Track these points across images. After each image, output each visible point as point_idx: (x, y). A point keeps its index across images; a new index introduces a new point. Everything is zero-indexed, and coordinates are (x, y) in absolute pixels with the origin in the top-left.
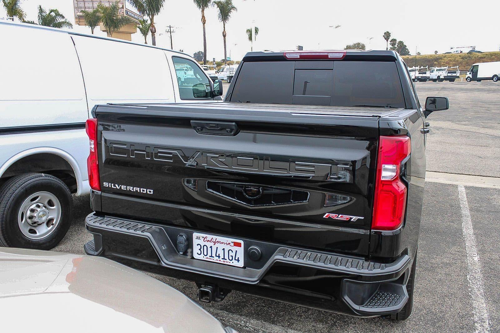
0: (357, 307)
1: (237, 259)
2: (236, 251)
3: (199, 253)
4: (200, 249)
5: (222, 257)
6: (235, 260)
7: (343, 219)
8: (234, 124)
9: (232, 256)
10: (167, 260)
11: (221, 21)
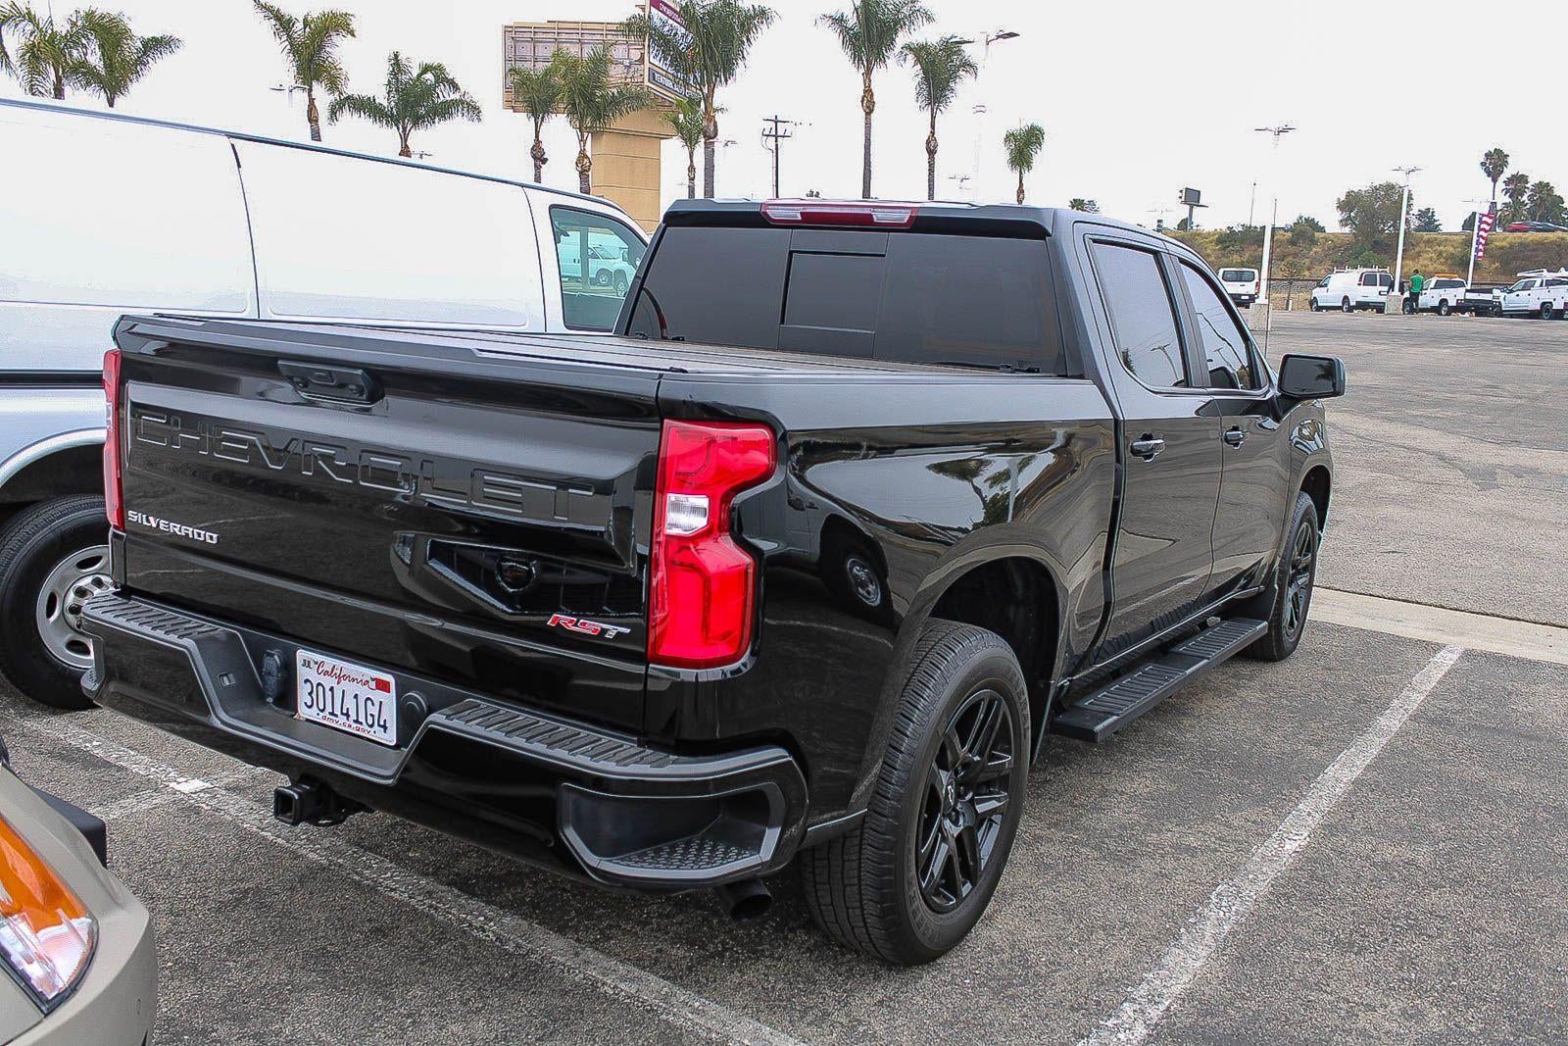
0: (592, 859)
1: (382, 723)
2: (381, 702)
3: (309, 704)
4: (310, 694)
5: (353, 716)
6: (379, 725)
7: (586, 631)
8: (360, 372)
9: (372, 715)
10: (227, 713)
11: (924, 104)
